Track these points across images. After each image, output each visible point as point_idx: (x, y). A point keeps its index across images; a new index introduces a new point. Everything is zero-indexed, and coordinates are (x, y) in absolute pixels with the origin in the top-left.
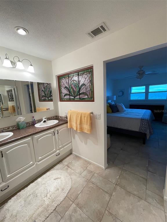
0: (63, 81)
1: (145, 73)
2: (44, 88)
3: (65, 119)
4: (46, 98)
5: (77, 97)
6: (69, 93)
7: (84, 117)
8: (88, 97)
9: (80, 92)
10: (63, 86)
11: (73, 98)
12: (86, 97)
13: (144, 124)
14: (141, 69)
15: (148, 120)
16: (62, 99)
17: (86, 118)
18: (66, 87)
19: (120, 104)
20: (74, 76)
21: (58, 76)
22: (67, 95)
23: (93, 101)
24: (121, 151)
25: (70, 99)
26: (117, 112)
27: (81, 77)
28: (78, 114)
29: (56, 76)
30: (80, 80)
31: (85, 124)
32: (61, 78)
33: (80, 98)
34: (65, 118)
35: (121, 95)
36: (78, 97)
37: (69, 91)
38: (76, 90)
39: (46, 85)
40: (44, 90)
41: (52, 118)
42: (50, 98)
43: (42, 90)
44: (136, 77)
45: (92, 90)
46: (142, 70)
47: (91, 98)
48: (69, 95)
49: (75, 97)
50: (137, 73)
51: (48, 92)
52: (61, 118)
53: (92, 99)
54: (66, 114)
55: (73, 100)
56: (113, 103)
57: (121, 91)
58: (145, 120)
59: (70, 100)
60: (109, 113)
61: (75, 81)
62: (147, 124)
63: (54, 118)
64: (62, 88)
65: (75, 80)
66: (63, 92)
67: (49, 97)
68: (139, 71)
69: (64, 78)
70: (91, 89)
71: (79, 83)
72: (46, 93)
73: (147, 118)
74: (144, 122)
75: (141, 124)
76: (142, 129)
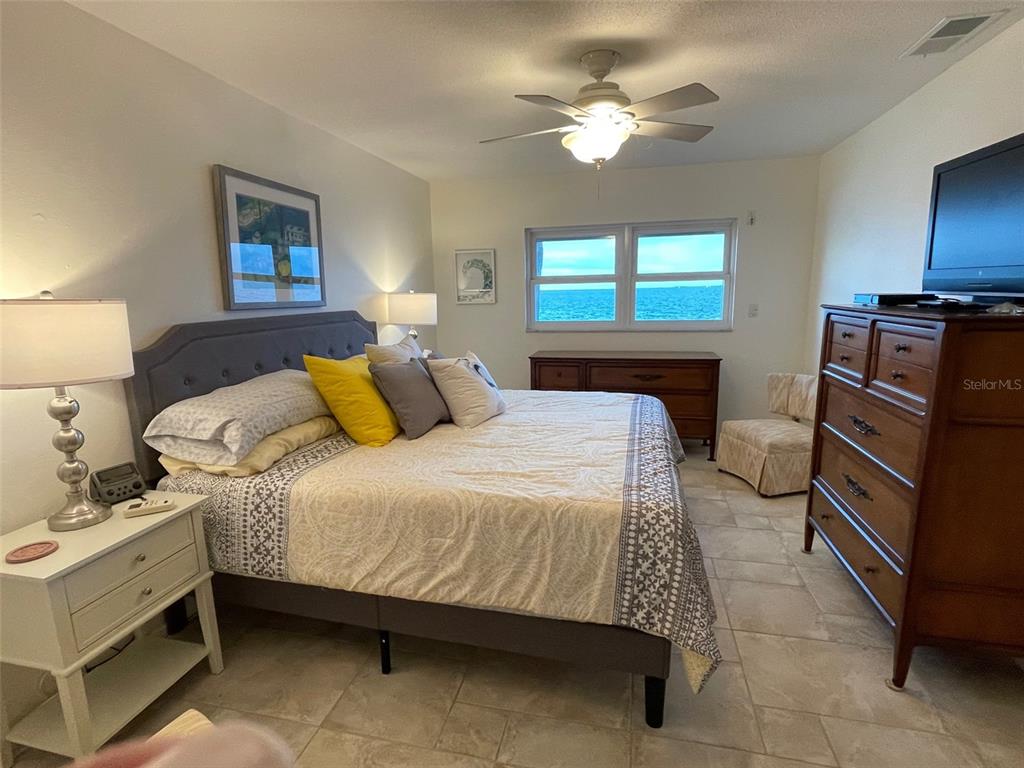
13: (647, 549)
14: (603, 76)
15: (675, 509)
19: (462, 364)
56: (410, 352)
57: (478, 263)
58: (658, 509)
68: (585, 90)
73: (666, 490)
74: (652, 532)
75: (627, 558)
76: (636, 602)
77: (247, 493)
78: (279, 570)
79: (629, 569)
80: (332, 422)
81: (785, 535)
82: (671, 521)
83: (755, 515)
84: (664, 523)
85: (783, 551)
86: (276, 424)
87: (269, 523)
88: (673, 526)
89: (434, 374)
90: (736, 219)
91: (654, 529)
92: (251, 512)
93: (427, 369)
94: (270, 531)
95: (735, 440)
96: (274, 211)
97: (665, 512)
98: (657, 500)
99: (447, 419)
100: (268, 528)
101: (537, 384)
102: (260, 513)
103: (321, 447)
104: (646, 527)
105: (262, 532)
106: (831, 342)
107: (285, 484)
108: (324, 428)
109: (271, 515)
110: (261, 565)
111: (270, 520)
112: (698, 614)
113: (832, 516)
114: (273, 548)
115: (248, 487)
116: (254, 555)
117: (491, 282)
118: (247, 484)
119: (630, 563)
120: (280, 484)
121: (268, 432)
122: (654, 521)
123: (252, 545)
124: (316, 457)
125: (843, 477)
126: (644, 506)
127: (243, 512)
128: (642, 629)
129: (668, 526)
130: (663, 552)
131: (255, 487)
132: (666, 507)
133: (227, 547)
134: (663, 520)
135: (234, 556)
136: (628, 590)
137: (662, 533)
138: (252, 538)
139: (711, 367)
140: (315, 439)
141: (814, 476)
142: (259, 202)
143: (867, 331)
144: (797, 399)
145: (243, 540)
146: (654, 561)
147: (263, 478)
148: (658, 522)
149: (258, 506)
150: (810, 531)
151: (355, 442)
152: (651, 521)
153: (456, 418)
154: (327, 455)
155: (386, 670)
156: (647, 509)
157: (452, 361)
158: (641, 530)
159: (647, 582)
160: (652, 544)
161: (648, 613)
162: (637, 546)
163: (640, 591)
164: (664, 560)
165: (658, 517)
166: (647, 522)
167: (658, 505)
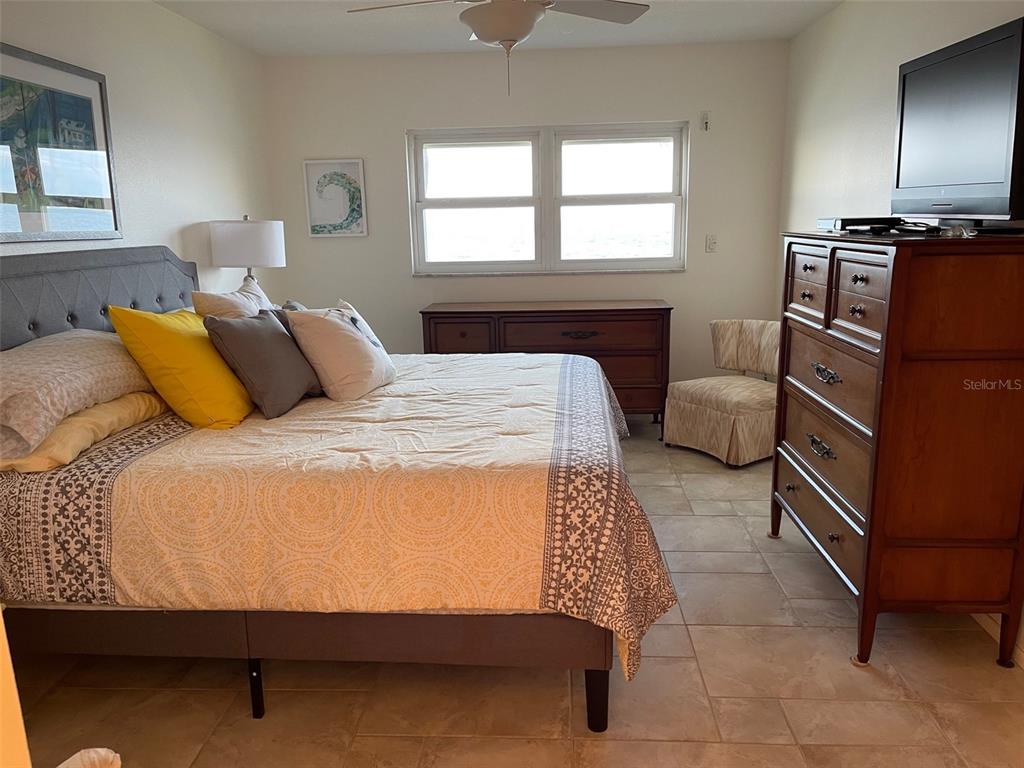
13: (575, 519)
15: (610, 474)
19: (334, 316)
35: (339, 221)
56: (257, 302)
57: (338, 178)
58: (590, 474)
60: (202, 427)
62: (603, 520)
73: (602, 454)
74: (580, 499)
75: (555, 531)
76: (563, 581)
77: (46, 492)
78: (102, 591)
79: (558, 544)
80: (154, 400)
81: (750, 520)
82: (603, 487)
83: (715, 501)
84: (595, 489)
85: (747, 537)
86: (80, 399)
87: (82, 531)
88: (605, 493)
89: (297, 330)
90: (687, 122)
91: (584, 496)
92: (54, 517)
93: (286, 324)
94: (84, 541)
95: (688, 405)
96: (42, 97)
97: (597, 477)
98: (590, 464)
99: (317, 391)
100: (81, 538)
101: (432, 346)
102: (68, 517)
103: (143, 432)
104: (575, 494)
105: (72, 543)
106: (793, 277)
107: (104, 477)
108: (143, 409)
109: (84, 520)
110: (74, 588)
111: (83, 526)
112: (619, 588)
113: (798, 488)
114: (90, 563)
115: (48, 485)
116: (62, 575)
117: (359, 206)
118: (46, 481)
119: (558, 536)
120: (97, 477)
121: (70, 411)
122: (584, 488)
123: (58, 562)
124: (141, 444)
125: (807, 438)
126: (574, 470)
127: (41, 519)
128: (569, 613)
129: (599, 491)
130: (591, 520)
131: (58, 483)
132: (600, 471)
133: (20, 568)
134: (594, 486)
135: (32, 579)
136: (556, 568)
137: (592, 500)
138: (58, 552)
139: (660, 318)
140: (132, 422)
141: (778, 443)
142: (22, 85)
143: (827, 261)
144: (749, 348)
145: (43, 557)
146: (583, 530)
147: (69, 471)
148: (588, 487)
149: (63, 509)
150: (777, 509)
151: (190, 424)
152: (580, 487)
153: (330, 389)
154: (156, 441)
155: (258, 712)
156: (577, 474)
157: (321, 312)
158: (569, 498)
159: (575, 557)
160: (581, 512)
161: (575, 593)
162: (565, 516)
163: (568, 568)
164: (592, 529)
165: (589, 483)
166: (576, 488)
167: (590, 470)
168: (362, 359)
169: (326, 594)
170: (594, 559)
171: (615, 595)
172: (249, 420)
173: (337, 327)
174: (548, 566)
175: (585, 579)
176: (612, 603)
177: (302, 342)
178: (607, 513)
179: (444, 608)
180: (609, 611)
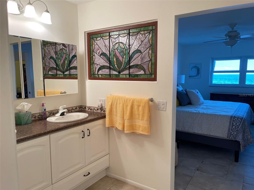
0: (98, 42)
1: (240, 37)
2: (56, 53)
3: (99, 111)
4: (59, 73)
5: (124, 73)
6: (108, 65)
7: (139, 106)
8: (145, 72)
9: (131, 64)
10: (98, 51)
11: (117, 73)
12: (142, 72)
13: (234, 124)
14: (233, 29)
15: (242, 118)
16: (94, 74)
17: (141, 108)
18: (103, 54)
19: (194, 91)
20: (121, 35)
21: (88, 34)
22: (105, 68)
23: (155, 79)
24: (197, 171)
25: (110, 75)
26: (189, 105)
27: (134, 37)
28: (126, 101)
29: (85, 32)
30: (131, 43)
31: (139, 119)
32: (94, 36)
33: (129, 74)
34: (98, 109)
35: (195, 75)
36: (127, 72)
37: (110, 61)
38: (124, 59)
39: (61, 47)
40: (54, 56)
41: (72, 109)
42: (67, 73)
43: (51, 58)
44: (224, 42)
45: (153, 61)
46: (236, 31)
47: (151, 74)
48: (110, 68)
49: (119, 72)
50: (226, 35)
51: (64, 61)
52: (89, 110)
53: (153, 76)
54: (101, 102)
55: (117, 78)
57: (195, 67)
58: (238, 118)
59: (110, 77)
61: (121, 45)
63: (76, 110)
64: (95, 54)
65: (123, 42)
66: (97, 63)
67: (67, 71)
68: (229, 32)
69: (101, 37)
70: (151, 60)
71: (129, 49)
72: (60, 63)
73: (242, 116)
74: (236, 121)
75: (230, 125)
76: (231, 134)
79: (231, 128)
89: (188, 93)
93: (186, 92)
99: (190, 103)
112: (241, 135)
117: (199, 72)
128: (232, 139)
129: (240, 120)
130: (237, 125)
137: (238, 121)
153: (193, 103)
155: (178, 148)
156: (236, 117)
157: (192, 90)
158: (234, 121)
159: (234, 130)
160: (236, 123)
161: (233, 136)
162: (233, 123)
163: (232, 132)
164: (237, 126)
165: (238, 119)
166: (235, 119)
167: (239, 117)
168: (199, 99)
169: (191, 130)
170: (237, 130)
171: (240, 136)
172: (179, 106)
173: (195, 93)
174: (229, 131)
175: (235, 133)
176: (239, 137)
177: (189, 95)
178: (240, 123)
179: (210, 135)
180: (239, 138)
